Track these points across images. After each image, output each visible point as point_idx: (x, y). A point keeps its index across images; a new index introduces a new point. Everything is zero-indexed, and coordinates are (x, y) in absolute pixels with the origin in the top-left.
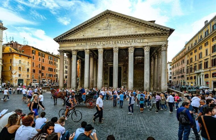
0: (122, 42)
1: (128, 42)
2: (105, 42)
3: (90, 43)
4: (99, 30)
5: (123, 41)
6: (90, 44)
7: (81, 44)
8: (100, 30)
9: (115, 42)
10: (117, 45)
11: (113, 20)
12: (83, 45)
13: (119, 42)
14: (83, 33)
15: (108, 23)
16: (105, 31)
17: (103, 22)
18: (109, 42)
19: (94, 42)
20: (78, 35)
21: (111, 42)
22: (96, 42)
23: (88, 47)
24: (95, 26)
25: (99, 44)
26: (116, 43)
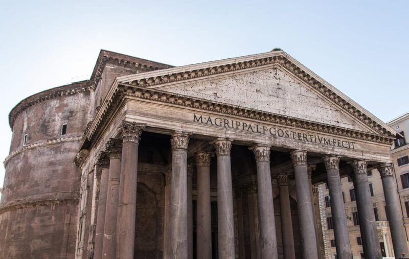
0: (313, 139)
1: (327, 143)
2: (277, 129)
3: (235, 122)
4: (257, 91)
5: (317, 137)
6: (235, 126)
7: (210, 120)
8: (259, 94)
9: (299, 136)
10: (305, 143)
11: (287, 78)
12: (213, 123)
13: (309, 137)
14: (214, 86)
15: (277, 81)
16: (272, 99)
17: (264, 73)
18: (284, 130)
19: (248, 123)
20: (196, 88)
21: (290, 132)
22: (252, 125)
23: (230, 134)
24: (246, 79)
25: (262, 131)
26: (302, 138)
